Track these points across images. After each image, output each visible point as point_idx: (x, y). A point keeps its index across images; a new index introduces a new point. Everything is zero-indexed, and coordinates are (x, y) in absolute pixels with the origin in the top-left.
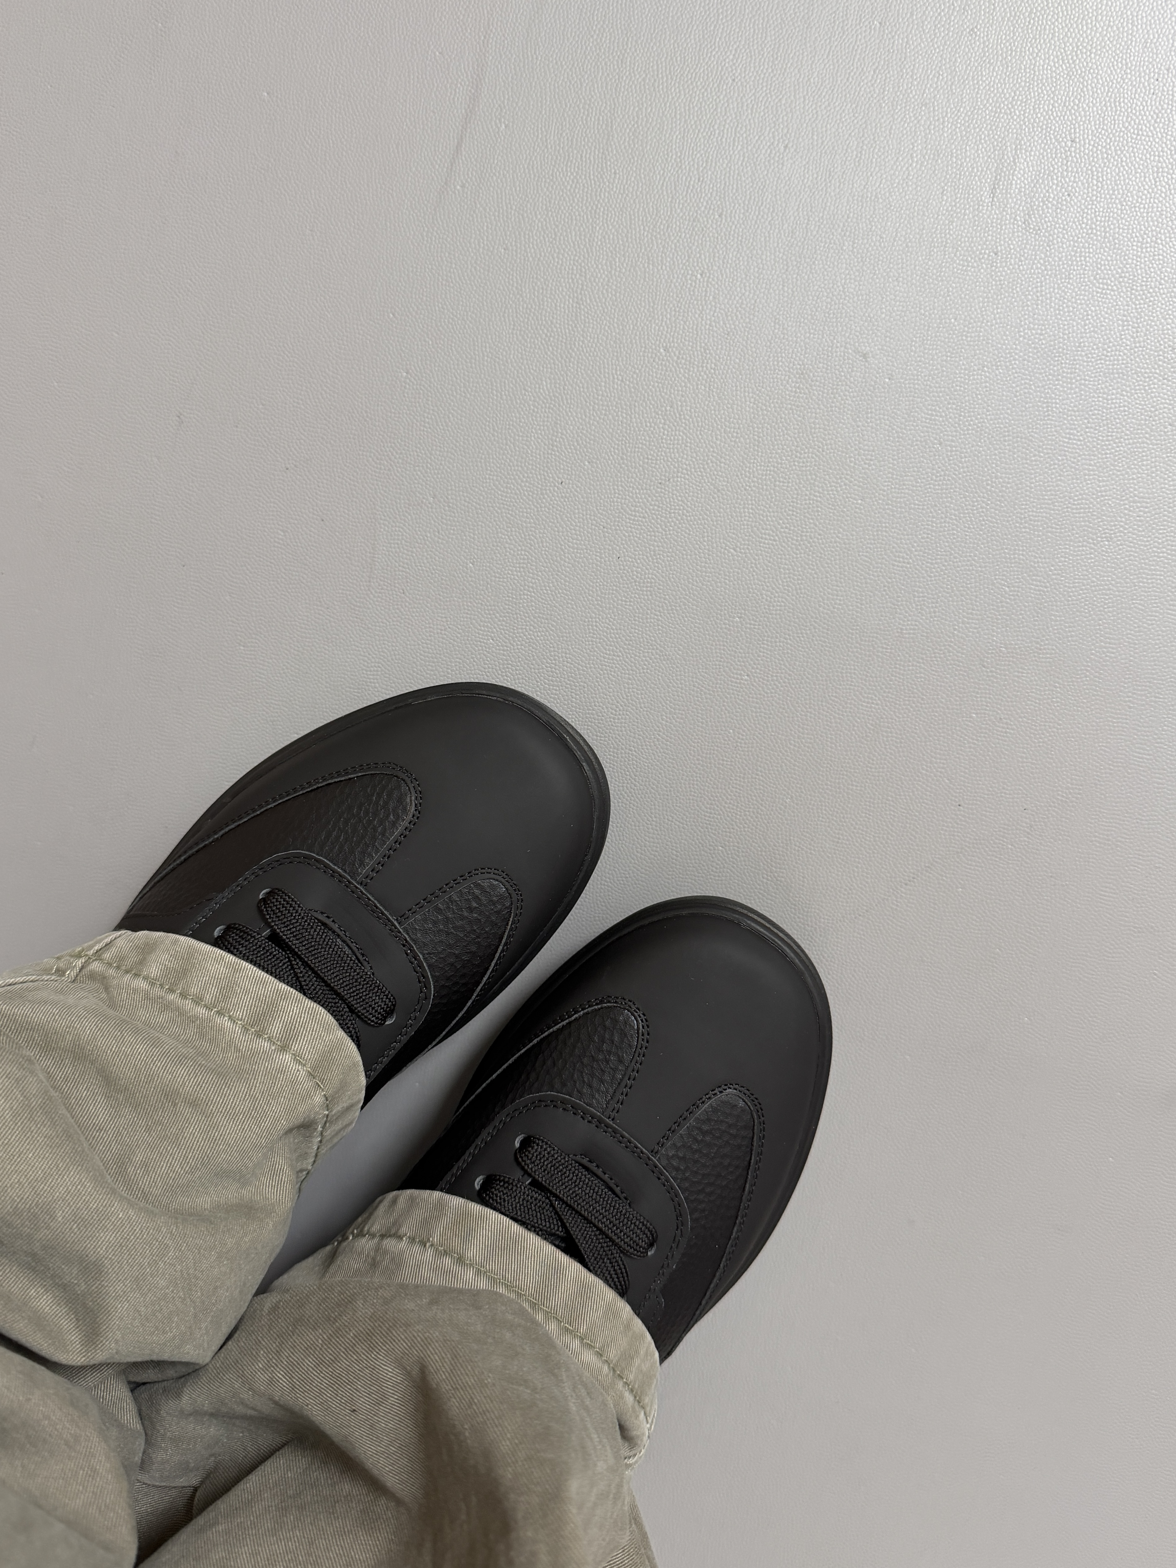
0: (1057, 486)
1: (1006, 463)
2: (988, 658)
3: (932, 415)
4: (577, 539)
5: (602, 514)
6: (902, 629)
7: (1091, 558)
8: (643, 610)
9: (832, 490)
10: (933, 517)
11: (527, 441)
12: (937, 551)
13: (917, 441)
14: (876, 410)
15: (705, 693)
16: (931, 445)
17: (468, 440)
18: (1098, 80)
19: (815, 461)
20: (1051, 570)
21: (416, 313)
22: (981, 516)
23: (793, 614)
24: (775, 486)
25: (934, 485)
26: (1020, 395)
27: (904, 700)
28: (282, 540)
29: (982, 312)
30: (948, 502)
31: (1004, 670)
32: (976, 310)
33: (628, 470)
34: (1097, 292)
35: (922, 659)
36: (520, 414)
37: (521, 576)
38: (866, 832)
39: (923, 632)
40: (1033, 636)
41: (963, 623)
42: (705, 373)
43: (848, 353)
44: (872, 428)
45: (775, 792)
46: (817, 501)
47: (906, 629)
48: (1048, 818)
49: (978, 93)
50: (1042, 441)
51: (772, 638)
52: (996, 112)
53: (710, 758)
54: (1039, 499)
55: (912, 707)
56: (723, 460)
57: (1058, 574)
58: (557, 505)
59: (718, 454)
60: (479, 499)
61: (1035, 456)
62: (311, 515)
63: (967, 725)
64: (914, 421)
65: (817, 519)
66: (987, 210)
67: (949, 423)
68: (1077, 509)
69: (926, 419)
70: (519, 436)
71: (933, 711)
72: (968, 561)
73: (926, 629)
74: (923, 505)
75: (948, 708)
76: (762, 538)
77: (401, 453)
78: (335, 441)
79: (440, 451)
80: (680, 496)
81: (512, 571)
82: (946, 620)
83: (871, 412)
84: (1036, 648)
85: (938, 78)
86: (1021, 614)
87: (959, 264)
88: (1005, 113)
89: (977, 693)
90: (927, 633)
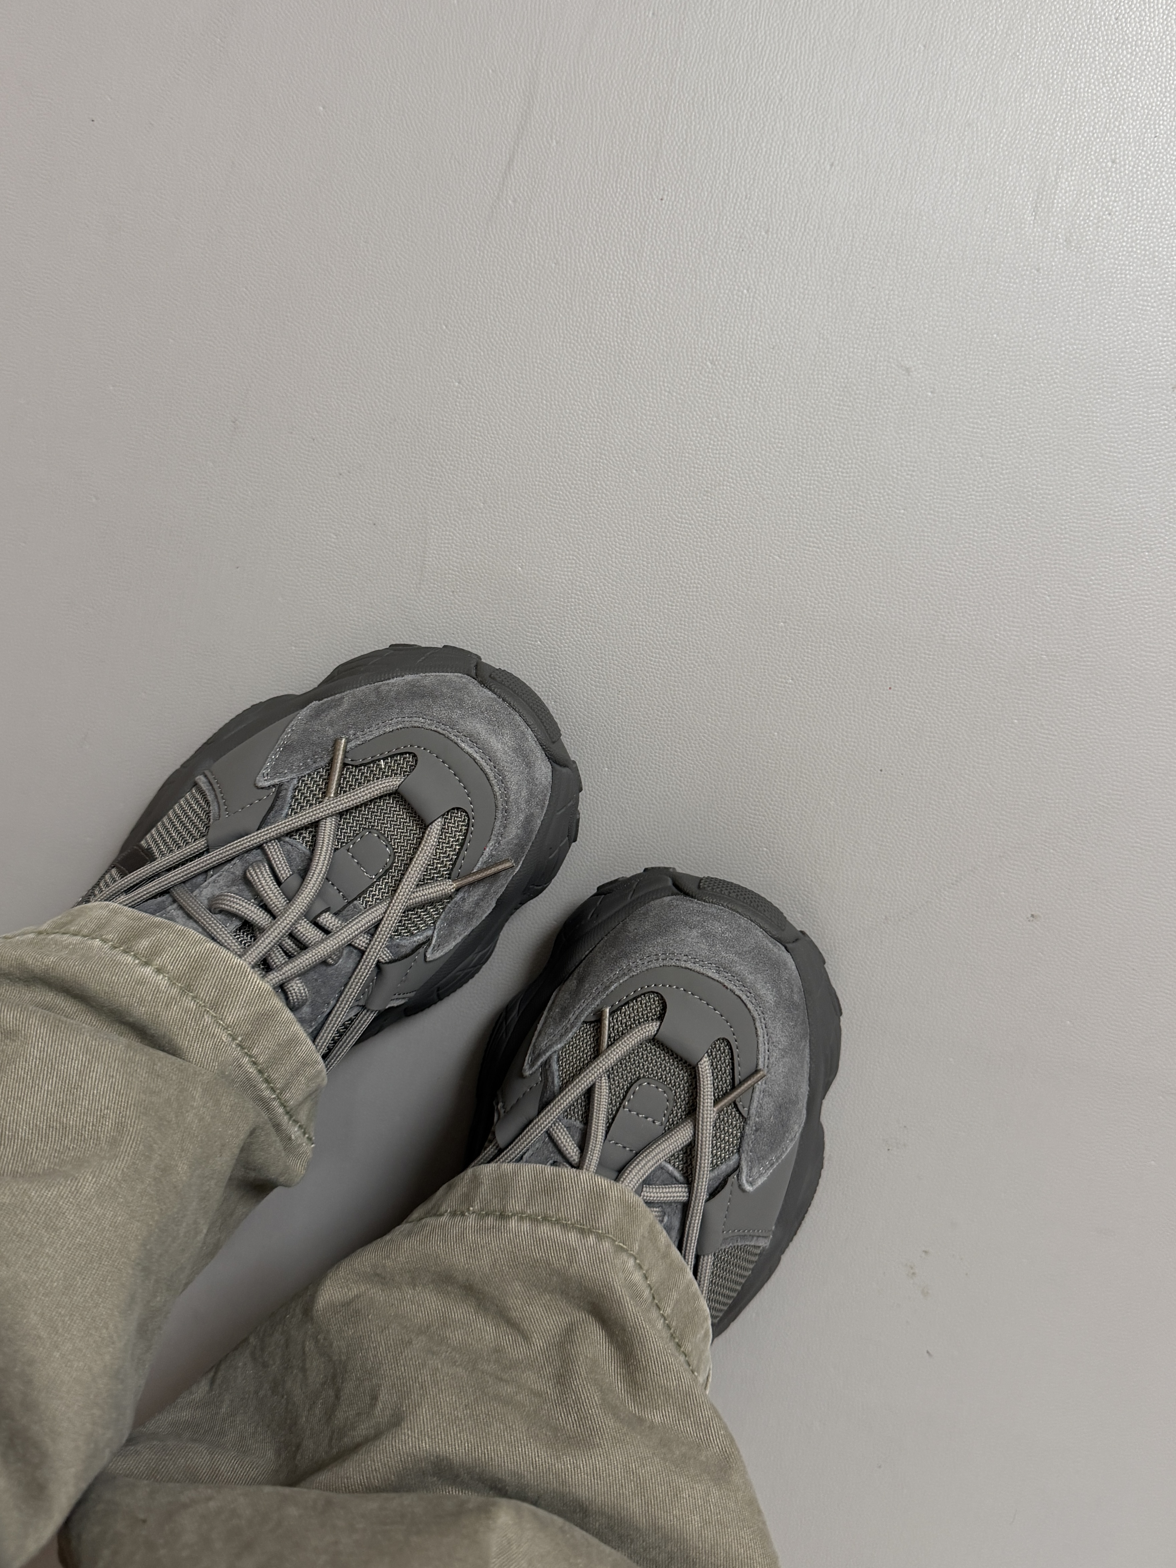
0: (1098, 497)
1: (1047, 475)
2: (1029, 665)
3: (974, 428)
4: (624, 545)
5: (649, 521)
6: (944, 636)
7: (1132, 569)
8: (689, 614)
9: (875, 500)
10: (975, 527)
11: (576, 449)
12: (979, 560)
13: (959, 453)
14: (918, 422)
15: (750, 697)
16: (972, 457)
17: (518, 448)
18: (1138, 103)
19: (859, 471)
20: (1091, 580)
21: (469, 325)
22: (1022, 526)
23: (837, 620)
24: (819, 495)
25: (976, 496)
26: (1061, 408)
27: (947, 706)
28: (334, 543)
29: (1023, 327)
30: (989, 512)
31: (1045, 677)
32: (1017, 325)
33: (675, 478)
34: (1138, 309)
35: (964, 665)
36: (569, 423)
37: (570, 580)
38: (910, 835)
39: (965, 639)
40: (1074, 644)
41: (1005, 630)
42: (751, 386)
43: (891, 367)
44: (915, 439)
45: (819, 794)
46: (860, 510)
47: (948, 636)
48: (1090, 823)
49: (1020, 114)
50: (1083, 454)
51: (816, 642)
52: (1038, 133)
53: (754, 760)
54: (1079, 510)
55: (954, 712)
56: (768, 469)
57: (1099, 584)
58: (605, 511)
59: (763, 464)
60: (529, 505)
61: (1075, 468)
62: (363, 519)
63: (1009, 731)
64: (956, 433)
65: (861, 528)
66: (1029, 227)
67: (990, 435)
68: (1117, 520)
69: (968, 431)
70: (567, 444)
71: (975, 717)
72: (1009, 570)
73: (968, 635)
74: (965, 515)
75: (990, 714)
76: (806, 545)
77: (453, 460)
78: (388, 448)
79: (491, 458)
80: (726, 504)
81: (560, 574)
82: (987, 627)
83: (914, 425)
84: (1077, 656)
85: (981, 100)
86: (1062, 623)
87: (1001, 280)
88: (1047, 134)
89: (1019, 699)
90: (969, 640)
